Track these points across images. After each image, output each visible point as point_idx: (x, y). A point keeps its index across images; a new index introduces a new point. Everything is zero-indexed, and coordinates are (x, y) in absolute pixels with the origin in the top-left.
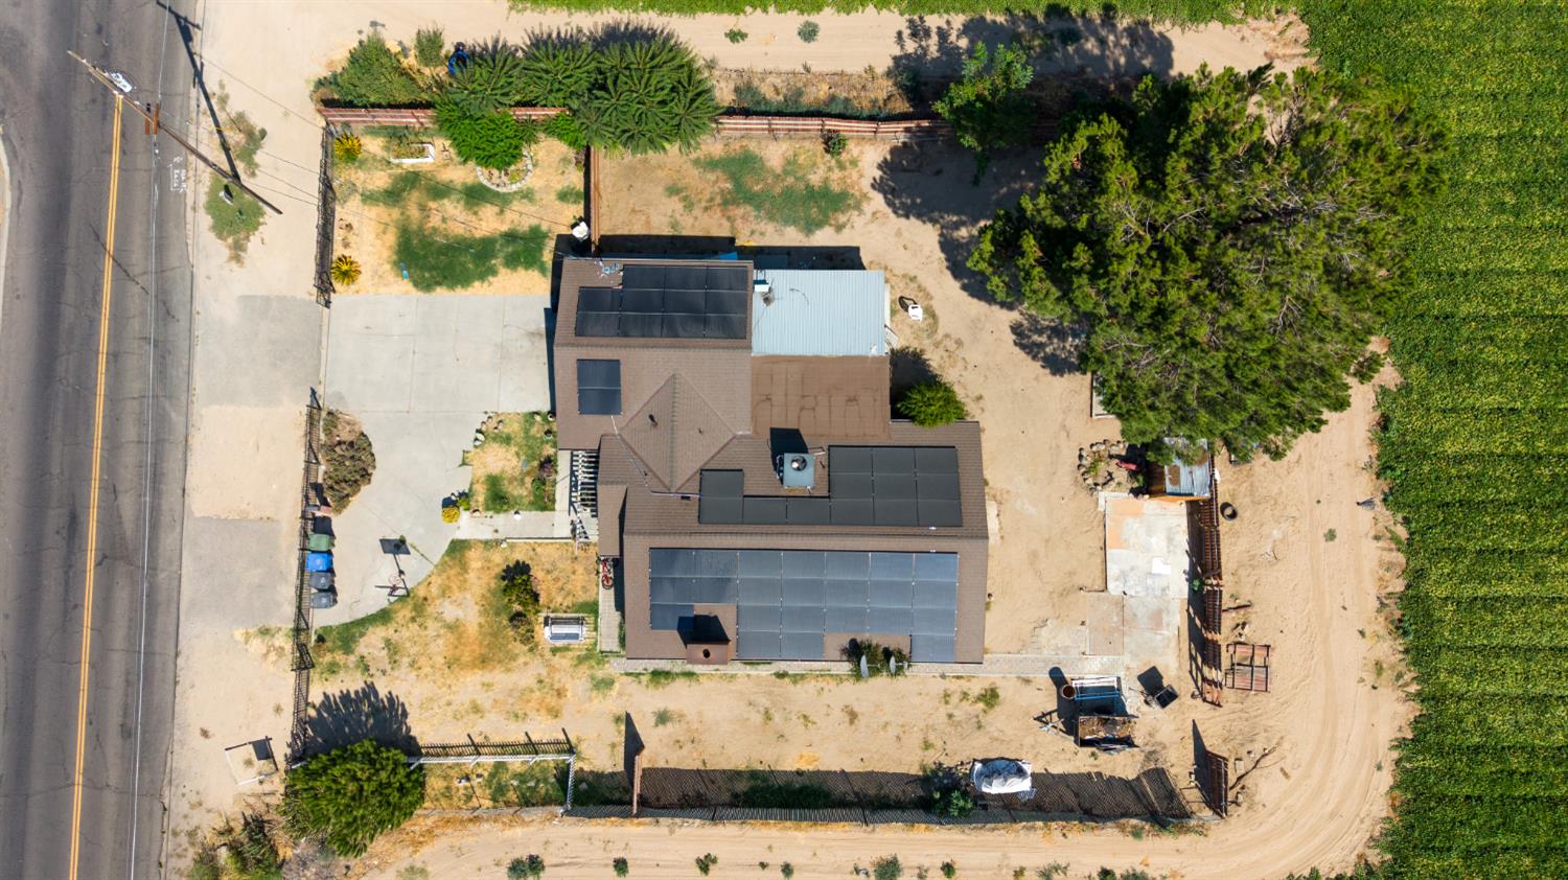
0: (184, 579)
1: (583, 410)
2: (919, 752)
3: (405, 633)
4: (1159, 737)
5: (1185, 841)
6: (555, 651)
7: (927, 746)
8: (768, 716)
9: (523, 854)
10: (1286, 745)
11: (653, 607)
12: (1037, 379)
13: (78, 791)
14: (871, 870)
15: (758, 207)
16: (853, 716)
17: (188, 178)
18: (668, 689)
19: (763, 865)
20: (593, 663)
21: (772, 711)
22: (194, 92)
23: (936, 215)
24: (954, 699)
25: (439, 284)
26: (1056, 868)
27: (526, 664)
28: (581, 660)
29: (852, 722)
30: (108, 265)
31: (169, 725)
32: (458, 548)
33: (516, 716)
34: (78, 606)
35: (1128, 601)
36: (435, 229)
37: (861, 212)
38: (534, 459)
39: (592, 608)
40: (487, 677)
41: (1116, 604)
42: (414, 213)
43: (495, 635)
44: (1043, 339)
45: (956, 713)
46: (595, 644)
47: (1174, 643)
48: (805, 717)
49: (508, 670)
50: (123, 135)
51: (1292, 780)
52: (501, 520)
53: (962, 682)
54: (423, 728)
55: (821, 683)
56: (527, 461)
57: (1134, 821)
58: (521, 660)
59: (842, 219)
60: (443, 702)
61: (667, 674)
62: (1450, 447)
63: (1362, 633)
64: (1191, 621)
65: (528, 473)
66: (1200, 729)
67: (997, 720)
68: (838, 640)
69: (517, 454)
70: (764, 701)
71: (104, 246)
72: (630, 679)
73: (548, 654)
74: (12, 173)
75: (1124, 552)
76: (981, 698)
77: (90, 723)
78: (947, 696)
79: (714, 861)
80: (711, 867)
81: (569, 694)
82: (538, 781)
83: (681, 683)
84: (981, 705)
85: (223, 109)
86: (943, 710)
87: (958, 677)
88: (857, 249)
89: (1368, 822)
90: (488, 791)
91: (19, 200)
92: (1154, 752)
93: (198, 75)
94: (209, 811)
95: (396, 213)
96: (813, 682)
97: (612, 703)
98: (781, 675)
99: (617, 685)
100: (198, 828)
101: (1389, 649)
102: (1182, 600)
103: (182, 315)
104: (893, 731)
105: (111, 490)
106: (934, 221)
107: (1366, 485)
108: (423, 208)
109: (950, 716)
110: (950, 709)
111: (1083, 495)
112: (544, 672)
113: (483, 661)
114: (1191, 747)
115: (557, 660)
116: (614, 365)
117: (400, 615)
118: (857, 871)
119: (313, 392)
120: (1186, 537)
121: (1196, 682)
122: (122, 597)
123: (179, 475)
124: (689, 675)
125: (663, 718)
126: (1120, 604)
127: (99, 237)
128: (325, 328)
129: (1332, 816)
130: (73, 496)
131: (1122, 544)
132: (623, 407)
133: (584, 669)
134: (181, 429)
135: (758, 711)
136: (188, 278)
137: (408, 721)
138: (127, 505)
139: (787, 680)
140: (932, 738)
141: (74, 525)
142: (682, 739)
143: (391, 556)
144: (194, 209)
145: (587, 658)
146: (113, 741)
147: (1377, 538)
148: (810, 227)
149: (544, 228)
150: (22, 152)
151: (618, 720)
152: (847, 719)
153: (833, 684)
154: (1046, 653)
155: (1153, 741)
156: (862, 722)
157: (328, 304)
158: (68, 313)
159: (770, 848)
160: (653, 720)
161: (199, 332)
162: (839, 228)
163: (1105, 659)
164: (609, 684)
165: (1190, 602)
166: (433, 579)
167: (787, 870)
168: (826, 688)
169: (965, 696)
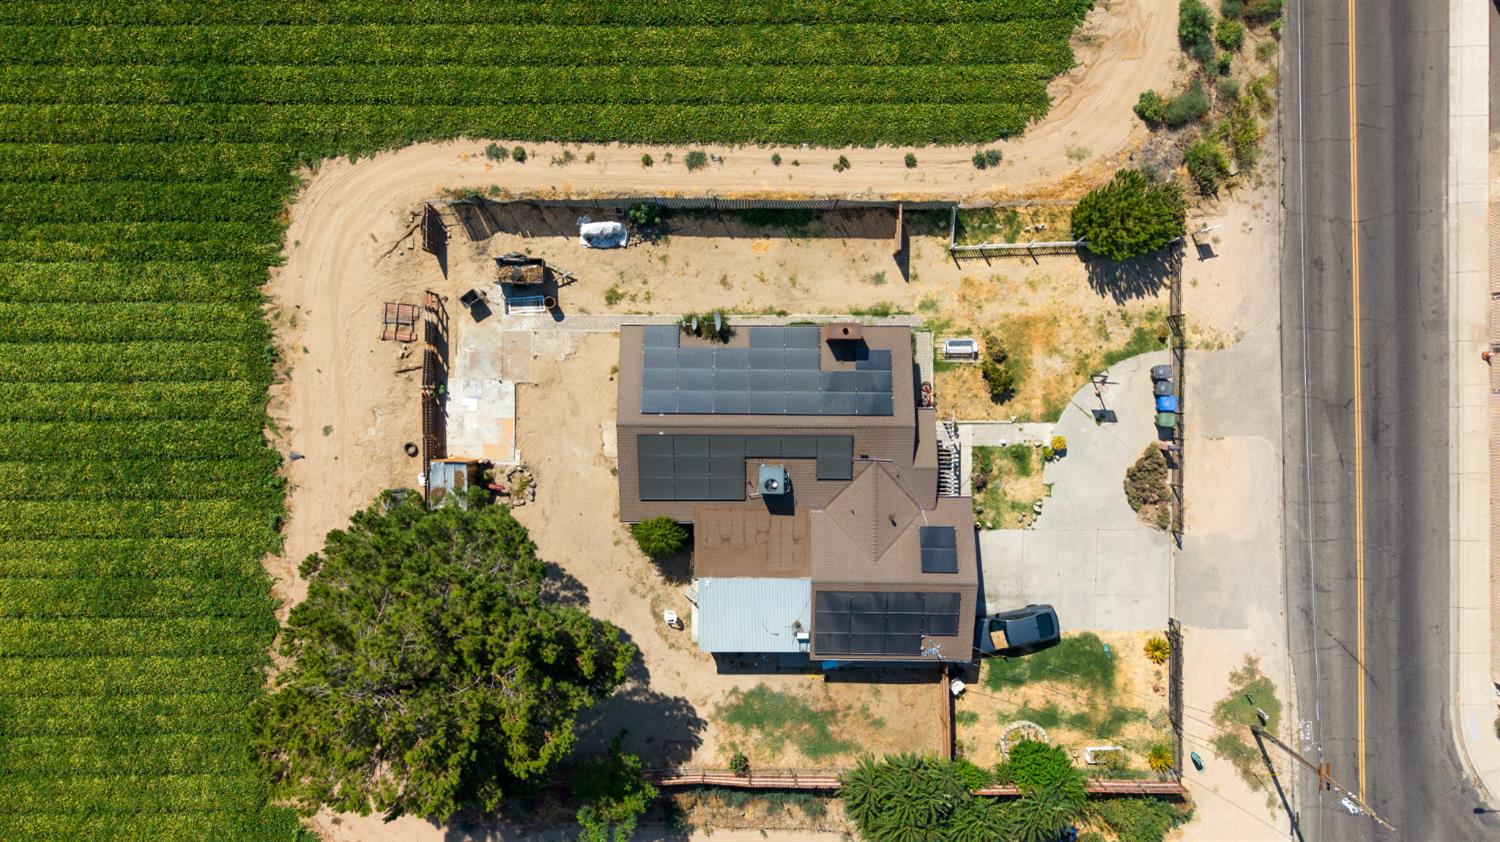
0: (1279, 388)
1: (951, 532)
2: (670, 253)
3: (1093, 346)
4: (475, 266)
5: (457, 184)
6: (969, 332)
7: (664, 259)
8: (793, 280)
9: (990, 170)
10: (372, 260)
11: (890, 368)
12: (568, 560)
13: (1355, 216)
14: (710, 160)
15: (805, 709)
16: (724, 282)
17: (1298, 732)
18: (875, 302)
19: (796, 163)
20: (936, 322)
21: (790, 284)
22: (1297, 809)
23: (652, 701)
24: (642, 295)
25: (1077, 640)
26: (560, 162)
27: (992, 322)
28: (947, 325)
29: (725, 277)
30: (1361, 655)
31: (1283, 270)
32: (1052, 416)
33: (999, 280)
34: (1365, 366)
35: (497, 375)
36: (1082, 687)
37: (716, 705)
38: (991, 490)
39: (938, 367)
40: (1023, 310)
41: (507, 374)
42: (1100, 701)
43: (1019, 344)
44: (563, 593)
45: (640, 285)
46: (935, 338)
47: (461, 342)
48: (763, 281)
49: (1007, 316)
50: (1356, 771)
51: (368, 233)
53: (635, 310)
54: (1075, 269)
55: (750, 308)
56: (997, 488)
57: (498, 199)
58: (996, 325)
59: (733, 699)
60: (1059, 291)
61: (876, 314)
62: (225, 505)
63: (306, 351)
64: (446, 360)
65: (995, 478)
66: (441, 273)
67: (607, 280)
68: (738, 343)
69: (1005, 494)
70: (796, 293)
71: (1366, 672)
72: (906, 310)
73: (974, 329)
75: (500, 416)
76: (619, 297)
77: (1349, 272)
78: (648, 298)
79: (836, 167)
80: (838, 162)
81: (956, 298)
82: (979, 227)
83: (865, 307)
84: (620, 291)
85: (1271, 795)
86: (651, 287)
87: (638, 314)
88: (720, 672)
89: (309, 200)
90: (1020, 219)
91: (1442, 713)
92: (479, 254)
93: (1295, 825)
94: (1246, 202)
95: (1116, 702)
96: (756, 309)
97: (920, 290)
98: (782, 313)
99: (917, 305)
100: (1255, 189)
101: (284, 337)
102: (453, 377)
103: (1295, 612)
104: (692, 269)
105: (1345, 462)
106: (654, 695)
107: (295, 472)
108: (1094, 707)
109: (645, 282)
110: (645, 288)
111: (532, 463)
112: (977, 315)
113: (1027, 323)
114: (449, 258)
115: (967, 325)
116: (927, 568)
117: (1097, 361)
118: (721, 160)
119: (1179, 545)
120: (448, 428)
121: (444, 310)
122: (1329, 374)
123: (1289, 475)
124: (857, 313)
125: (879, 279)
126: (504, 373)
127: (1372, 680)
128: (1172, 601)
129: (337, 205)
130: (1377, 457)
131: (500, 422)
132: (918, 534)
133: (944, 317)
134: (1290, 515)
135: (801, 285)
136: (1292, 645)
137: (1087, 275)
138: (1330, 450)
139: (778, 310)
140: (660, 265)
141: (1374, 433)
142: (863, 263)
143: (1108, 408)
144: (1291, 705)
145: (942, 327)
146: (1329, 258)
147: (289, 429)
148: (760, 692)
149: (989, 690)
150: (1445, 756)
151: (915, 277)
152: (729, 279)
153: (740, 307)
154: (566, 333)
155: (480, 263)
156: (717, 278)
157: (1171, 622)
158: (1393, 613)
159: (791, 177)
160: (887, 277)
161: (1280, 597)
162: (735, 691)
163: (518, 329)
164: (924, 306)
165: (446, 374)
166: (1072, 390)
167: (777, 160)
168: (746, 304)
169: (633, 299)
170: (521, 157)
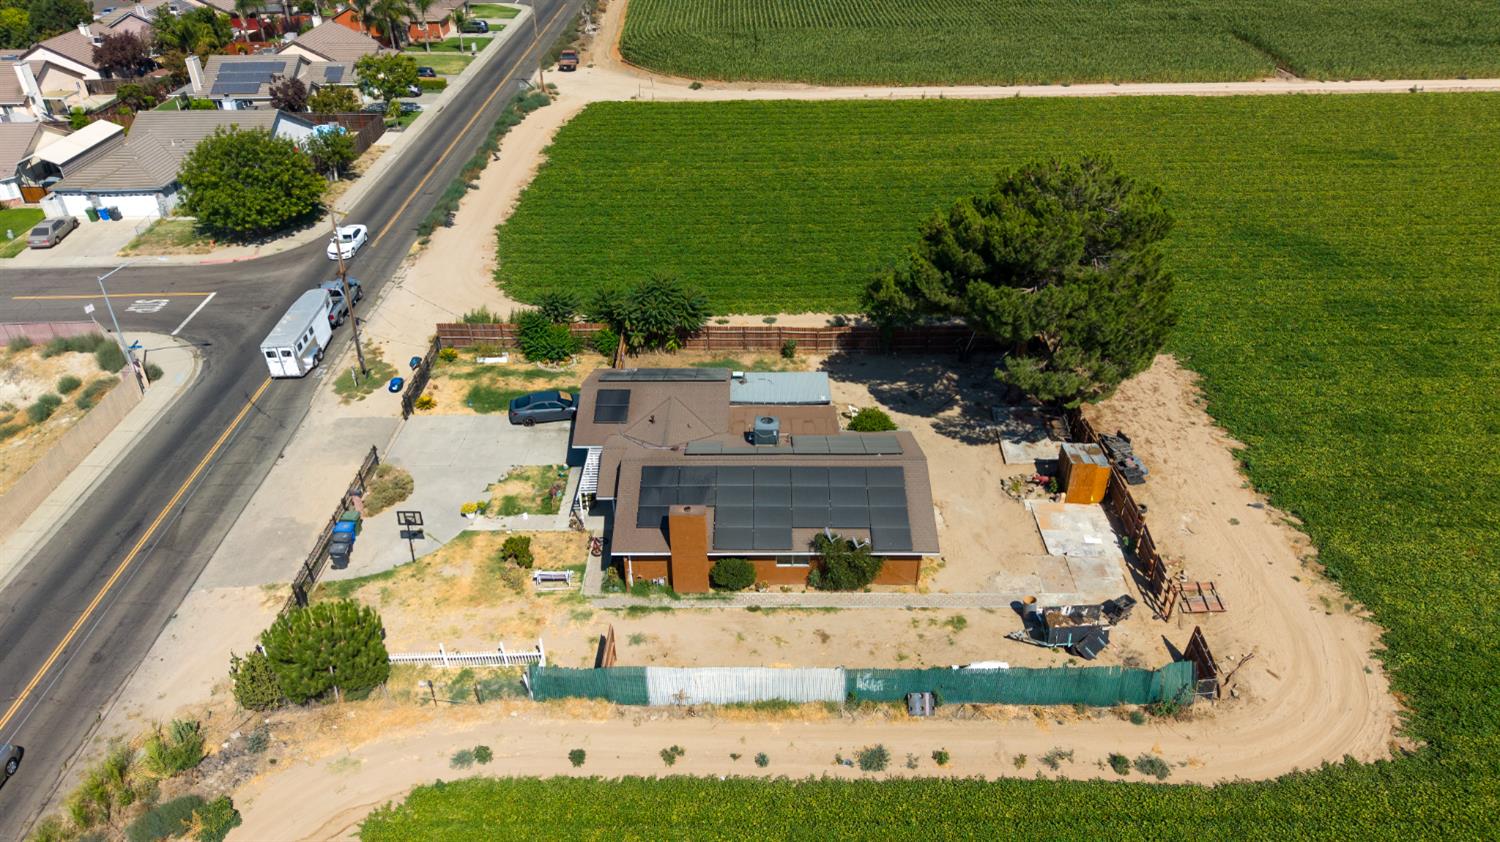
0: (213, 560)
2: (895, 662)
3: (403, 585)
4: (1132, 647)
6: (539, 595)
7: (901, 658)
8: (740, 637)
9: (470, 746)
10: (1263, 653)
11: (640, 508)
12: (956, 446)
13: (25, 694)
14: (854, 760)
16: (825, 638)
17: (327, 373)
18: (643, 620)
19: (734, 757)
20: (575, 603)
21: (745, 635)
22: (350, 343)
23: (863, 380)
24: (923, 625)
25: (494, 410)
26: (1061, 755)
27: (511, 602)
28: (563, 601)
29: (824, 641)
30: (248, 407)
31: (141, 655)
32: (466, 536)
33: (492, 636)
34: (106, 576)
35: (1071, 561)
36: (498, 388)
38: (546, 487)
39: (580, 569)
40: (472, 611)
41: (1061, 562)
42: (486, 382)
43: (485, 584)
44: (958, 429)
45: (926, 634)
46: (580, 590)
47: (1122, 584)
48: (777, 638)
49: (493, 606)
51: (1284, 680)
52: (509, 520)
53: (928, 612)
54: (397, 650)
55: (792, 614)
56: (541, 489)
57: (1133, 708)
58: (507, 600)
60: (423, 628)
61: (644, 609)
63: (1295, 578)
64: (1133, 573)
65: (539, 495)
66: (1172, 642)
67: (965, 638)
69: (533, 486)
70: (738, 628)
71: (249, 399)
72: (609, 612)
73: (533, 597)
74: (201, 373)
75: (1057, 531)
76: (951, 622)
77: (65, 652)
78: (915, 622)
79: (682, 753)
80: (678, 758)
81: (547, 623)
83: (658, 615)
84: (950, 628)
85: (365, 347)
86: (913, 633)
87: (924, 609)
90: (448, 695)
92: (1132, 658)
95: (472, 382)
96: (785, 614)
97: (588, 629)
98: (753, 609)
99: (595, 616)
101: (1330, 590)
102: (1120, 559)
103: (290, 429)
104: (865, 648)
105: (182, 509)
106: (863, 382)
107: (1250, 497)
108: (493, 380)
109: (921, 636)
110: (920, 631)
111: (1011, 503)
112: (526, 608)
113: (473, 600)
114: (1169, 654)
115: (541, 600)
117: (402, 574)
118: (839, 760)
120: (1108, 523)
121: (1154, 609)
124: (666, 609)
125: (636, 640)
126: (1065, 561)
128: (399, 429)
129: (1341, 710)
130: (146, 514)
131: (1055, 528)
132: (630, 417)
133: (567, 607)
135: (732, 635)
136: (305, 411)
137: (385, 639)
138: (189, 518)
139: (759, 613)
140: (905, 652)
141: (136, 529)
142: (654, 655)
143: (407, 540)
144: (326, 383)
145: (569, 599)
146: (81, 664)
147: (1276, 524)
151: (592, 640)
152: (819, 640)
153: (803, 615)
154: (1005, 592)
155: (1127, 650)
156: (833, 641)
157: (406, 419)
158: (203, 428)
159: (743, 740)
160: (627, 641)
161: (299, 435)
163: (1061, 595)
164: (587, 615)
165: (1127, 560)
166: (440, 553)
167: (762, 761)
168: (797, 618)
169: (933, 622)
170: (1117, 762)
